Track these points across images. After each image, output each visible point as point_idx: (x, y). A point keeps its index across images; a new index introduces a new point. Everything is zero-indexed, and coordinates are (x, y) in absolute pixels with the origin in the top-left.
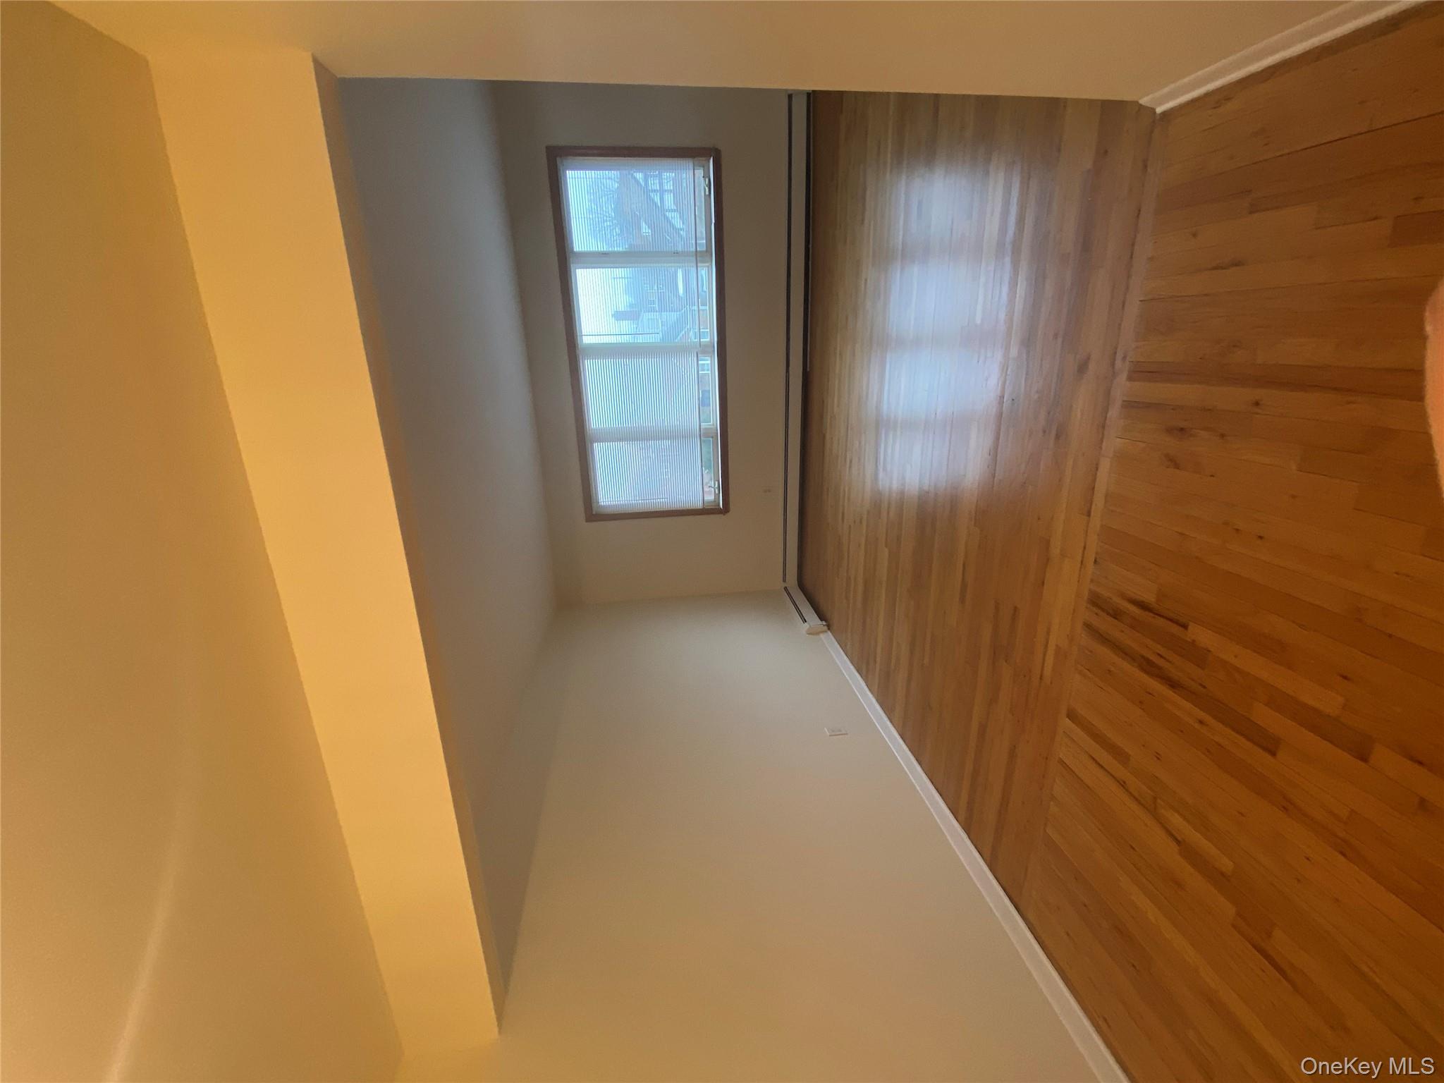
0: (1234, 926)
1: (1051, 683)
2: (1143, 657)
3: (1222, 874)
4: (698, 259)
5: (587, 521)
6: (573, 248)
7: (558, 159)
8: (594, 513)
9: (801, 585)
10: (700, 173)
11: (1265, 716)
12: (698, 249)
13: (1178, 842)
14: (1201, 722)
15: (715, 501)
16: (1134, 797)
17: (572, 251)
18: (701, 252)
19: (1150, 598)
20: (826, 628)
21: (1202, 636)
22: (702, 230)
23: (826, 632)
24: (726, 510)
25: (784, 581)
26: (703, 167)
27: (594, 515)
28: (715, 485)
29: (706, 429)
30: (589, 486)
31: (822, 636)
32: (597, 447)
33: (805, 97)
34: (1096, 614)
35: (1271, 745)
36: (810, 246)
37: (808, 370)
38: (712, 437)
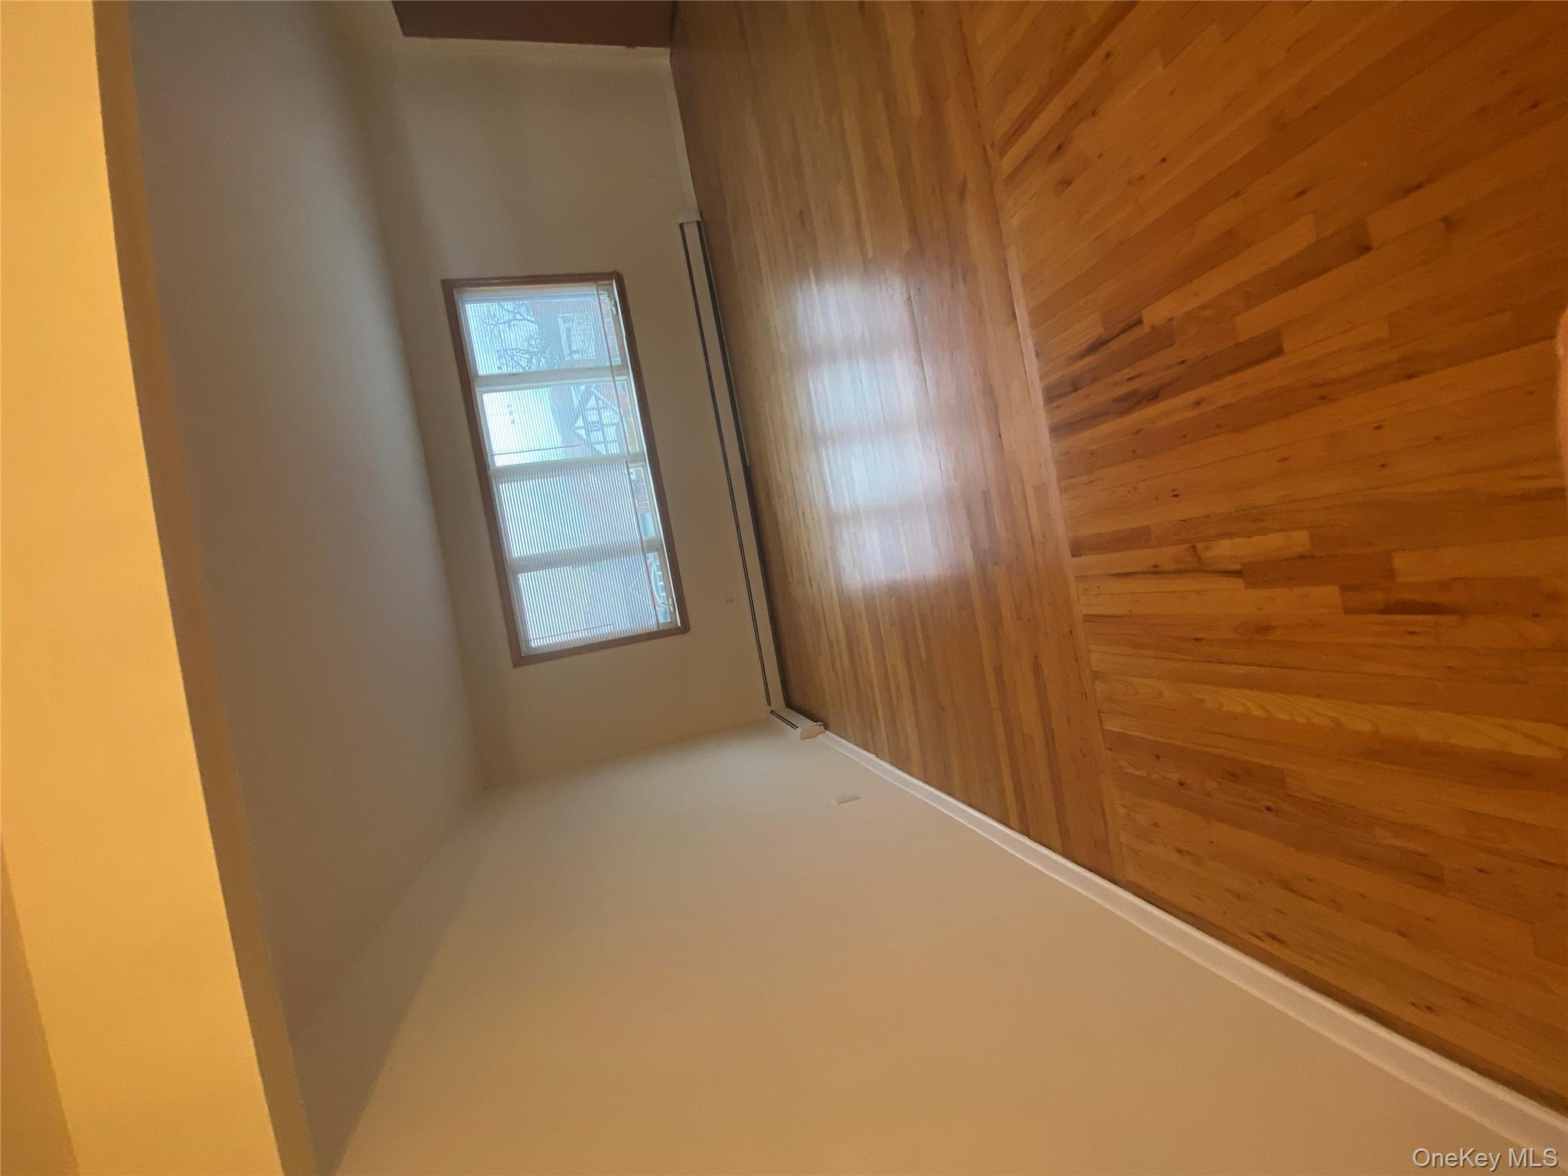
0: (1348, 611)
1: (1044, 536)
2: (1115, 400)
3: (1302, 557)
4: (615, 373)
5: (515, 666)
6: (477, 372)
7: (455, 291)
8: (523, 655)
9: (790, 704)
10: (604, 297)
11: (1252, 323)
12: (613, 364)
13: (1238, 574)
14: (1198, 404)
15: (671, 622)
16: (1175, 572)
17: (477, 375)
18: (617, 366)
19: (1097, 332)
20: (822, 728)
21: (1156, 314)
22: (612, 338)
23: (823, 732)
24: (685, 628)
25: (769, 704)
26: (608, 291)
27: (522, 657)
28: (668, 602)
29: (648, 541)
30: (515, 625)
31: (819, 737)
32: (524, 579)
33: (696, 224)
34: (1058, 407)
35: (1270, 347)
36: (729, 365)
37: (748, 464)
38: (658, 550)
